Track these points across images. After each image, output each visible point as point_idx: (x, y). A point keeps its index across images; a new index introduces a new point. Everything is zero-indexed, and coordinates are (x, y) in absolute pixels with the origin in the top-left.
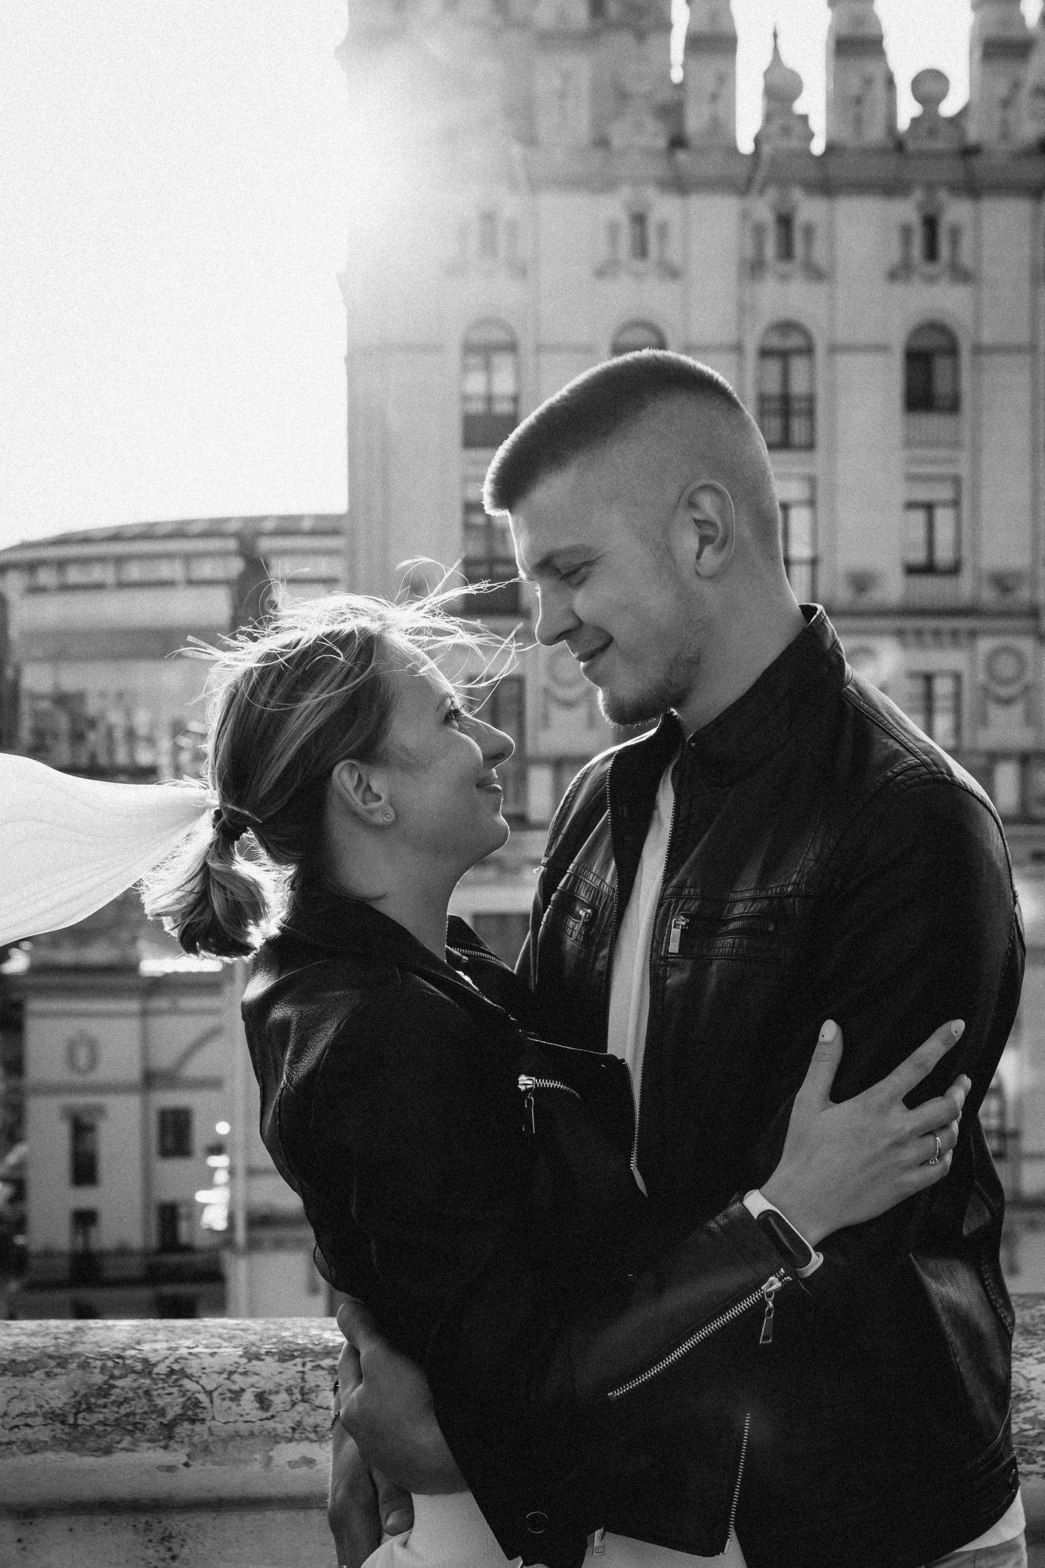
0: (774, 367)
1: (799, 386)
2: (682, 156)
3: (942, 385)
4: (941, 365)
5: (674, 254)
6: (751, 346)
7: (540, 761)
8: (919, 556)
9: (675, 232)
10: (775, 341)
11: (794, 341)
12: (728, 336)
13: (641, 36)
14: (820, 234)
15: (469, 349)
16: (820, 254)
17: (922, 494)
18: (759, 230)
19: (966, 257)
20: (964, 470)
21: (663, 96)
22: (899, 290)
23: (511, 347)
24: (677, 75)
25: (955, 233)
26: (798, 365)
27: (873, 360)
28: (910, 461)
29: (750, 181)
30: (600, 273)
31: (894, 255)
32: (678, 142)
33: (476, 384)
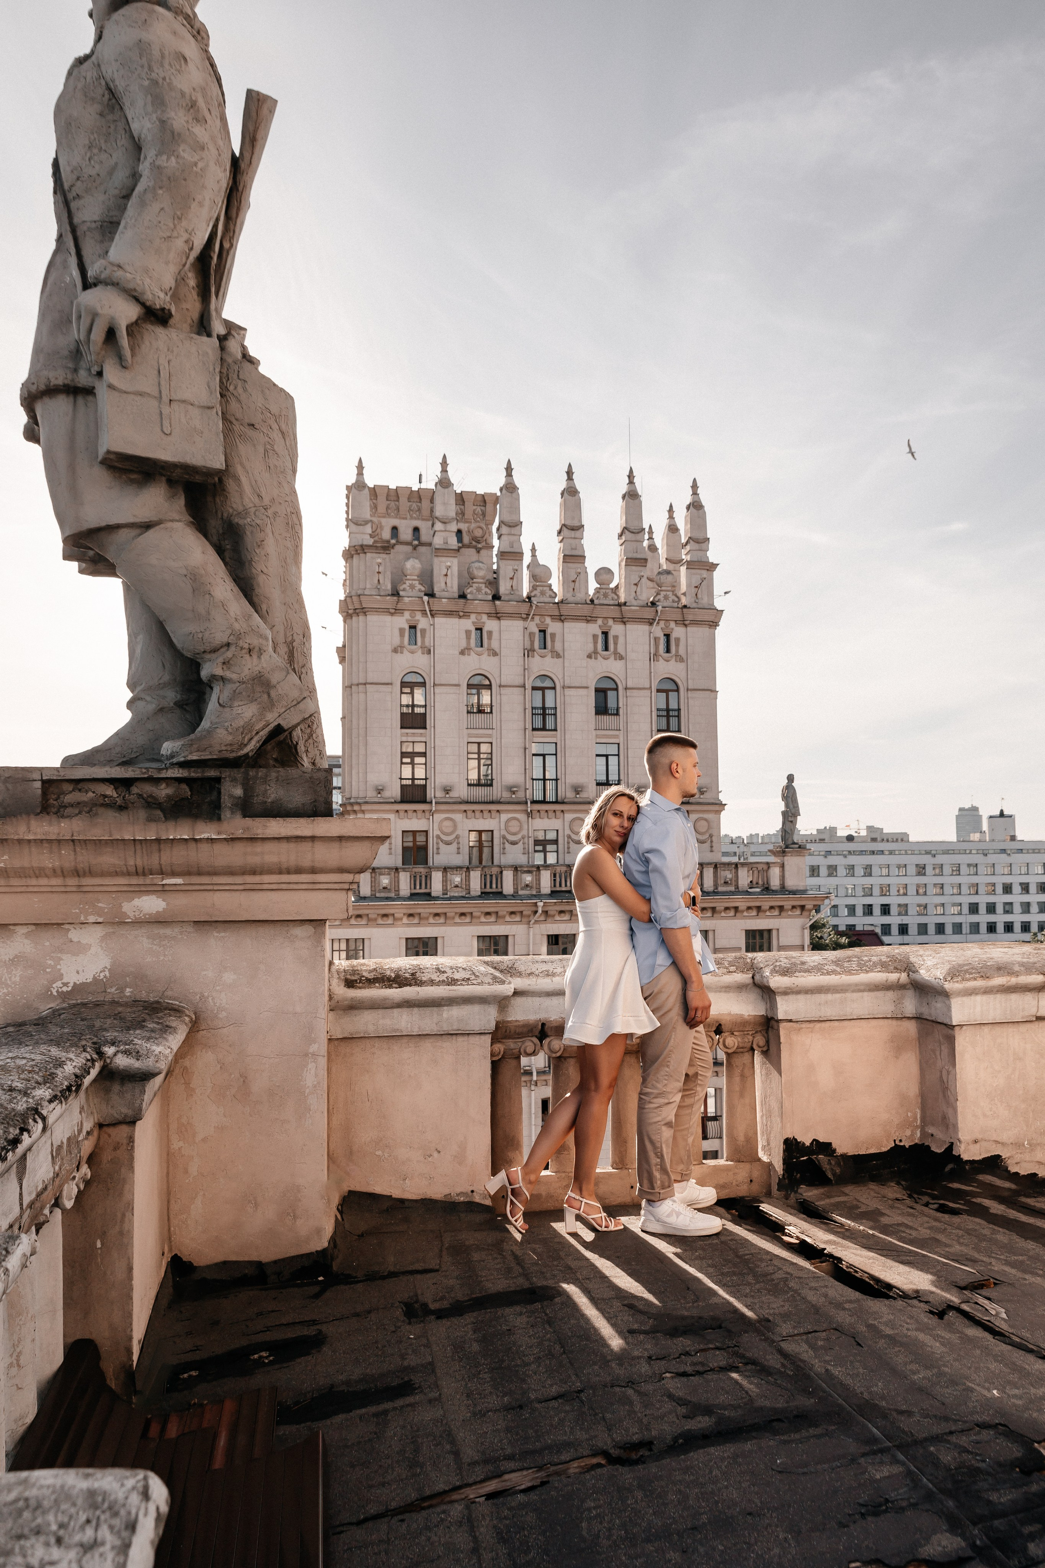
0: (539, 693)
1: (549, 703)
2: (497, 602)
3: (611, 704)
4: (611, 695)
5: (495, 645)
6: (528, 686)
7: (437, 868)
8: (603, 778)
9: (495, 635)
10: (539, 684)
11: (548, 683)
12: (519, 681)
13: (478, 551)
14: (558, 638)
15: (403, 684)
16: (558, 646)
17: (602, 750)
18: (531, 635)
19: (621, 650)
20: (621, 740)
21: (491, 576)
22: (592, 662)
23: (423, 684)
24: (495, 567)
25: (616, 638)
26: (549, 694)
27: (583, 692)
28: (597, 736)
29: (528, 615)
30: (462, 653)
31: (590, 647)
32: (496, 597)
33: (406, 700)
